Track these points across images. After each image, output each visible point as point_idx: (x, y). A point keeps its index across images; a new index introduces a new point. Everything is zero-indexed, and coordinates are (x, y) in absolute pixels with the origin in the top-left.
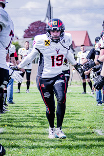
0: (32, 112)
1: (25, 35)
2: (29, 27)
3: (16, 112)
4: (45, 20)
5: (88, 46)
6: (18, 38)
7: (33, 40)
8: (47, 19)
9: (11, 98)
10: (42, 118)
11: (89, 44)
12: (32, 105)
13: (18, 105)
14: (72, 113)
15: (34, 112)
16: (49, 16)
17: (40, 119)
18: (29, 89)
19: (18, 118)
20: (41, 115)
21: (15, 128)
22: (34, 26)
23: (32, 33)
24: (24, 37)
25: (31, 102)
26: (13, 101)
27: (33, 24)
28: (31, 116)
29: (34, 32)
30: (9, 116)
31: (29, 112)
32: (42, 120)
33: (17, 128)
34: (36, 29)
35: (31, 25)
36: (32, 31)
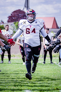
0: (14, 78)
1: (8, 20)
2: (11, 14)
4: (24, 9)
5: (55, 28)
6: (3, 23)
7: (15, 24)
8: (25, 8)
10: (21, 82)
11: (56, 27)
12: (14, 72)
15: (15, 78)
16: (27, 6)
17: (20, 83)
18: (11, 61)
19: (4, 82)
20: (21, 80)
22: (16, 13)
23: (14, 18)
24: (8, 22)
25: (13, 70)
27: (15, 12)
28: (13, 81)
29: (16, 18)
34: (17, 15)
35: (13, 13)
36: (14, 17)
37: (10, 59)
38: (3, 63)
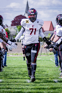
1: (12, 24)
2: (14, 19)
3: (8, 71)
4: (25, 14)
5: (52, 31)
7: (17, 27)
9: (5, 63)
13: (10, 67)
15: (19, 71)
17: (23, 75)
19: (10, 74)
20: (23, 72)
21: (8, 79)
24: (12, 26)
25: (17, 65)
27: (17, 17)
28: (17, 73)
31: (16, 71)
33: (10, 79)
36: (16, 21)
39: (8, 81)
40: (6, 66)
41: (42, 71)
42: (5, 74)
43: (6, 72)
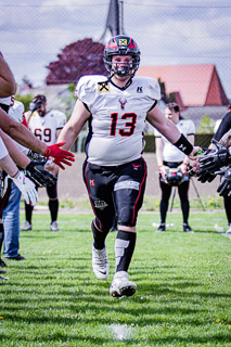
0: (70, 282)
1: (49, 77)
2: (59, 56)
3: (27, 281)
4: (103, 37)
5: (217, 105)
6: (30, 86)
7: (72, 89)
9: (14, 245)
10: (96, 297)
11: (219, 101)
12: (70, 263)
13: (35, 263)
14: (176, 282)
15: (74, 282)
16: (114, 26)
17: (93, 300)
18: (58, 221)
19: (34, 297)
20: (94, 288)
21: (25, 324)
22: (75, 53)
23: (68, 70)
24: (48, 83)
25: (67, 256)
26: (20, 251)
27: (72, 46)
28: (69, 293)
29: (74, 69)
30: (9, 292)
31: (63, 282)
32: (97, 301)
33: (32, 325)
34: (80, 60)
35: (64, 50)
36: (69, 65)
37: (54, 217)
38: (30, 229)
39: (21, 333)
40: (19, 258)
41: (182, 281)
42: (13, 296)
43: (14, 287)
